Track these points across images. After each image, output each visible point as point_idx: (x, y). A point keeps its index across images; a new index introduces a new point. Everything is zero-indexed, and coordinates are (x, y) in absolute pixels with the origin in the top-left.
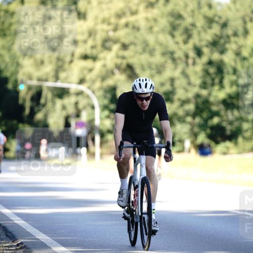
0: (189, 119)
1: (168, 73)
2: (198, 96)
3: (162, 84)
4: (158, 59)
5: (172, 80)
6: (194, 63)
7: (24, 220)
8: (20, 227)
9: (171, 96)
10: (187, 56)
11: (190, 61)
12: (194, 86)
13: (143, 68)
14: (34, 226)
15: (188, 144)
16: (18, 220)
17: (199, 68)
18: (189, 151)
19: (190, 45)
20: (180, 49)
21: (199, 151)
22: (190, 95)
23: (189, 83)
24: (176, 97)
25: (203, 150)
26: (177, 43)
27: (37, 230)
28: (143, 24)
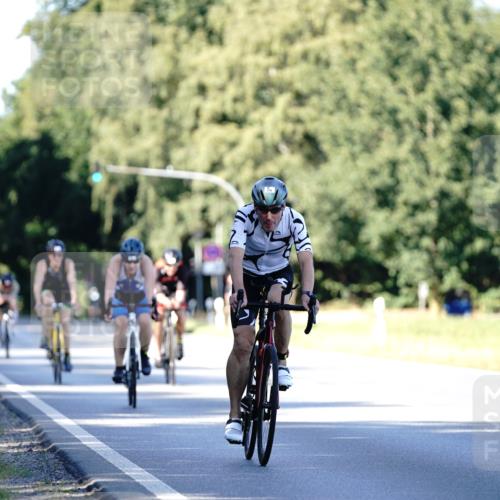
0: (427, 242)
1: (385, 152)
2: (443, 195)
3: (373, 173)
4: (365, 123)
5: (394, 165)
6: (437, 131)
7: (102, 441)
8: (94, 453)
9: (390, 197)
10: (423, 118)
11: (429, 127)
12: (438, 175)
13: (336, 142)
14: (120, 453)
15: (424, 291)
16: (89, 440)
17: (445, 140)
18: (427, 306)
19: (429, 95)
20: (408, 103)
21: (445, 306)
22: (430, 193)
23: (428, 171)
24: (400, 199)
25: (454, 304)
26: (403, 92)
27: (126, 459)
28: (336, 54)
